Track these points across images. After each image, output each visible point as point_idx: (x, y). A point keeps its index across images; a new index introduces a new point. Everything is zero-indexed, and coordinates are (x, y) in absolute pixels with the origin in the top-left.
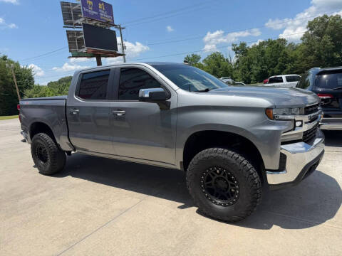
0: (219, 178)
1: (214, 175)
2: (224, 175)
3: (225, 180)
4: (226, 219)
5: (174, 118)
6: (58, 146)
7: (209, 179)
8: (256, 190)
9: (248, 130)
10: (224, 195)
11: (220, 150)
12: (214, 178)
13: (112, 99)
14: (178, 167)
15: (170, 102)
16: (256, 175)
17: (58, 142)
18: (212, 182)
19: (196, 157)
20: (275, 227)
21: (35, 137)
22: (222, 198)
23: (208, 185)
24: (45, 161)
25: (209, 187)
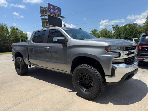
0: (86, 79)
1: (84, 77)
2: (88, 77)
3: (88, 80)
4: (88, 98)
5: (68, 51)
6: (25, 62)
7: (81, 79)
8: (100, 85)
9: (98, 56)
10: (87, 87)
11: (86, 65)
12: (83, 79)
13: (45, 42)
14: (69, 73)
15: (67, 44)
16: (101, 77)
17: (25, 61)
18: (83, 80)
19: (76, 68)
21: (16, 59)
23: (81, 82)
24: (19, 69)
25: (82, 83)
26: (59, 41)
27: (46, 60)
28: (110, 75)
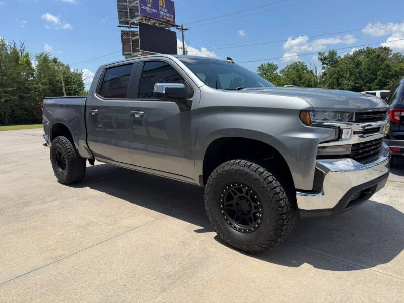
0: (241, 198)
1: (236, 194)
2: (247, 194)
3: (248, 200)
4: (245, 248)
5: (197, 121)
6: (76, 151)
7: (230, 198)
8: (281, 214)
9: (276, 137)
10: (245, 219)
11: (243, 162)
12: (235, 198)
13: (132, 97)
14: (197, 182)
15: (192, 102)
16: (283, 195)
17: (77, 147)
18: (234, 202)
19: (215, 170)
20: (306, 266)
21: (54, 141)
22: (244, 222)
23: (228, 205)
24: (63, 168)
25: (230, 208)
26: (169, 95)
27: (134, 145)
28: (310, 188)
